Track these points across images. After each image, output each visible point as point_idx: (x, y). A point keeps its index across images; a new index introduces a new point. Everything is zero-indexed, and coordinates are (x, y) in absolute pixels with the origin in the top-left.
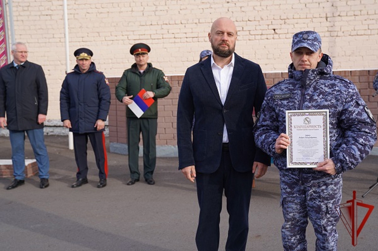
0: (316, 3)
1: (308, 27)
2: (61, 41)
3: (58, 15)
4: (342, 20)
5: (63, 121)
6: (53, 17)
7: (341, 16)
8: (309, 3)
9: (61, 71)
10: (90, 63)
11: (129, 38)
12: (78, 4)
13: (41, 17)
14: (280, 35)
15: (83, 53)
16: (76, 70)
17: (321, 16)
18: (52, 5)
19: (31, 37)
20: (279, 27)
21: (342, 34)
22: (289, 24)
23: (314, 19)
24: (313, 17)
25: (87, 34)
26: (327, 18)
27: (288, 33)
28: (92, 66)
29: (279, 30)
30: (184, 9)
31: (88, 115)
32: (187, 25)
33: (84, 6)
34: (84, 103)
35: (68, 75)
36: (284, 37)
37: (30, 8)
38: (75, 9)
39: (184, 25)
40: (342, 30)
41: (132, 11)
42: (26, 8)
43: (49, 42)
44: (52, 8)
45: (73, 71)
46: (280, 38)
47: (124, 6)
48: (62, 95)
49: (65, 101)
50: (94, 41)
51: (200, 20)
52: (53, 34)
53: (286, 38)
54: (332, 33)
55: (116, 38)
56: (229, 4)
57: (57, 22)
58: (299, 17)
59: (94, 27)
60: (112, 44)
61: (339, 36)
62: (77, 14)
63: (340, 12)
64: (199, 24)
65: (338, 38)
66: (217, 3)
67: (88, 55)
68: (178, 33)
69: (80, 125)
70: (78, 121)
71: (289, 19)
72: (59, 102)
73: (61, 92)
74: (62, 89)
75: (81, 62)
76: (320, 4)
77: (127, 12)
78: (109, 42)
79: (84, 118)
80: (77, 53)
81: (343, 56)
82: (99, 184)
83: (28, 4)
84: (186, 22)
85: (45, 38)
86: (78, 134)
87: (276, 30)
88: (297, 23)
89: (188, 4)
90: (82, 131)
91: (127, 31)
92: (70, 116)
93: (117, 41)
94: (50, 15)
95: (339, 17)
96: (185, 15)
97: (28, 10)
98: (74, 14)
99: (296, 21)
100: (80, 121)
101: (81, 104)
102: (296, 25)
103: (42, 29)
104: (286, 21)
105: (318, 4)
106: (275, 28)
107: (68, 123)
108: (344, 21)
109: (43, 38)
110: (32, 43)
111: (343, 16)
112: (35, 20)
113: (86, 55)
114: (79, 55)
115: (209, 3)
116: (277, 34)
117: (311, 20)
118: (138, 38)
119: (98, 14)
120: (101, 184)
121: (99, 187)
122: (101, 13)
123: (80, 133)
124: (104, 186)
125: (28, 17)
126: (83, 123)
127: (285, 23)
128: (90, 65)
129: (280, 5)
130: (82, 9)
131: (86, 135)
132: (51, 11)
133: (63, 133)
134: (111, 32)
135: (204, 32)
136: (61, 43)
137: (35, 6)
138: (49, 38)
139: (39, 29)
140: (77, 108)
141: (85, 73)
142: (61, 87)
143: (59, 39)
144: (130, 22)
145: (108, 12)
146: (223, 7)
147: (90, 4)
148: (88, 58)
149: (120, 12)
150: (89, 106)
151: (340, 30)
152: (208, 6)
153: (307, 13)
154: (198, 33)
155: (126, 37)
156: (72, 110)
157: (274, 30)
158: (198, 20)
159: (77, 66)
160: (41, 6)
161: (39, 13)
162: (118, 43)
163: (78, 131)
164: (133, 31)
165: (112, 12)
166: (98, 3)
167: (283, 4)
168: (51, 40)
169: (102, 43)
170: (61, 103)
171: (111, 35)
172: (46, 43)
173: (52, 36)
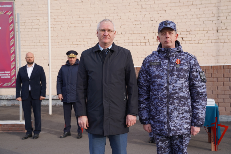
0: (210, 20)
1: (205, 36)
2: (45, 45)
3: (43, 28)
4: (228, 32)
5: (58, 94)
6: (40, 29)
7: (227, 29)
8: (205, 21)
9: (44, 64)
10: (76, 59)
11: (88, 43)
12: (56, 22)
13: (32, 29)
14: (186, 42)
15: (72, 54)
16: (68, 64)
17: (213, 29)
18: (40, 21)
19: (26, 42)
20: (185, 36)
21: (228, 41)
22: (192, 34)
23: (209, 31)
24: (208, 30)
25: (61, 40)
26: (217, 30)
27: (191, 40)
28: (77, 61)
29: (185, 38)
30: (123, 25)
31: (73, 91)
32: (125, 35)
33: (60, 22)
34: (71, 83)
35: (63, 66)
36: (189, 43)
37: (25, 24)
38: (54, 25)
39: (123, 35)
40: (228, 38)
41: (90, 26)
42: (23, 24)
43: (37, 45)
44: (39, 24)
45: (66, 64)
46: (186, 44)
47: (85, 23)
48: (58, 79)
49: (59, 82)
50: (66, 44)
51: (134, 32)
52: (40, 40)
53: (190, 43)
54: (221, 40)
55: (79, 43)
56: (153, 21)
57: (42, 32)
58: (199, 30)
59: (66, 36)
60: (77, 47)
61: (226, 42)
62: (55, 27)
63: (227, 26)
64: (133, 34)
65: (225, 43)
66: (145, 21)
67: (75, 55)
68: (120, 40)
69: (68, 97)
70: (67, 94)
71: (192, 31)
72: (56, 83)
73: (58, 77)
74: (58, 75)
75: (70, 59)
76: (213, 21)
77: (87, 26)
78: (75, 45)
79: (71, 93)
80: (68, 53)
81: (229, 55)
82: (78, 136)
83: (24, 21)
84: (125, 33)
85: (35, 43)
86: (66, 103)
87: (183, 39)
88: (197, 34)
89: (126, 22)
90: (69, 101)
91: (87, 38)
92: (62, 92)
93: (80, 45)
94: (38, 28)
95: (226, 30)
96: (124, 28)
97: (24, 25)
98: (53, 28)
99: (197, 32)
100: (68, 95)
101: (69, 84)
102: (197, 35)
103: (33, 37)
104: (190, 32)
105: (211, 21)
106: (183, 37)
107: (61, 96)
108: (229, 32)
109: (33, 43)
110: (26, 46)
111: (229, 29)
112: (28, 31)
113: (73, 55)
114: (69, 55)
115: (139, 21)
116: (184, 40)
117: (207, 31)
118: (94, 43)
119: (68, 28)
120: (79, 136)
121: (78, 138)
122: (71, 27)
123: (68, 102)
124: (81, 137)
125: (24, 30)
126: (70, 96)
127: (189, 34)
128: (76, 61)
129: (186, 22)
130: (58, 25)
131: (71, 104)
132: (39, 26)
133: (44, 104)
134: (76, 39)
135: (136, 39)
136: (44, 46)
137: (29, 23)
138: (37, 43)
139: (31, 37)
140: (66, 86)
141: (73, 65)
142: (58, 74)
143: (43, 43)
144: (89, 33)
145: (75, 26)
146: (149, 23)
147: (63, 21)
148: (75, 57)
149: (82, 27)
150: (74, 86)
151: (226, 38)
152: (139, 23)
153: (204, 27)
154: (133, 40)
155: (86, 42)
156: (64, 88)
157: (182, 38)
158: (132, 32)
159: (68, 61)
160: (33, 22)
161: (31, 27)
162: (81, 46)
163: (67, 101)
164: (91, 39)
165: (77, 27)
166: (69, 21)
167: (188, 22)
168: (38, 44)
169: (70, 46)
170: (57, 84)
171: (77, 41)
172: (35, 46)
173: (39, 41)
